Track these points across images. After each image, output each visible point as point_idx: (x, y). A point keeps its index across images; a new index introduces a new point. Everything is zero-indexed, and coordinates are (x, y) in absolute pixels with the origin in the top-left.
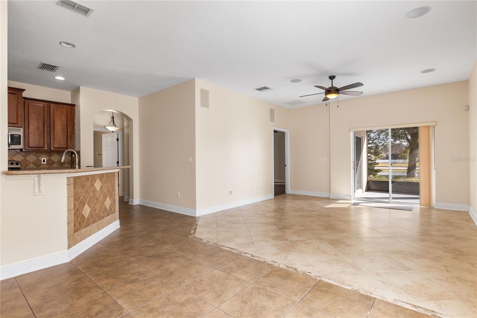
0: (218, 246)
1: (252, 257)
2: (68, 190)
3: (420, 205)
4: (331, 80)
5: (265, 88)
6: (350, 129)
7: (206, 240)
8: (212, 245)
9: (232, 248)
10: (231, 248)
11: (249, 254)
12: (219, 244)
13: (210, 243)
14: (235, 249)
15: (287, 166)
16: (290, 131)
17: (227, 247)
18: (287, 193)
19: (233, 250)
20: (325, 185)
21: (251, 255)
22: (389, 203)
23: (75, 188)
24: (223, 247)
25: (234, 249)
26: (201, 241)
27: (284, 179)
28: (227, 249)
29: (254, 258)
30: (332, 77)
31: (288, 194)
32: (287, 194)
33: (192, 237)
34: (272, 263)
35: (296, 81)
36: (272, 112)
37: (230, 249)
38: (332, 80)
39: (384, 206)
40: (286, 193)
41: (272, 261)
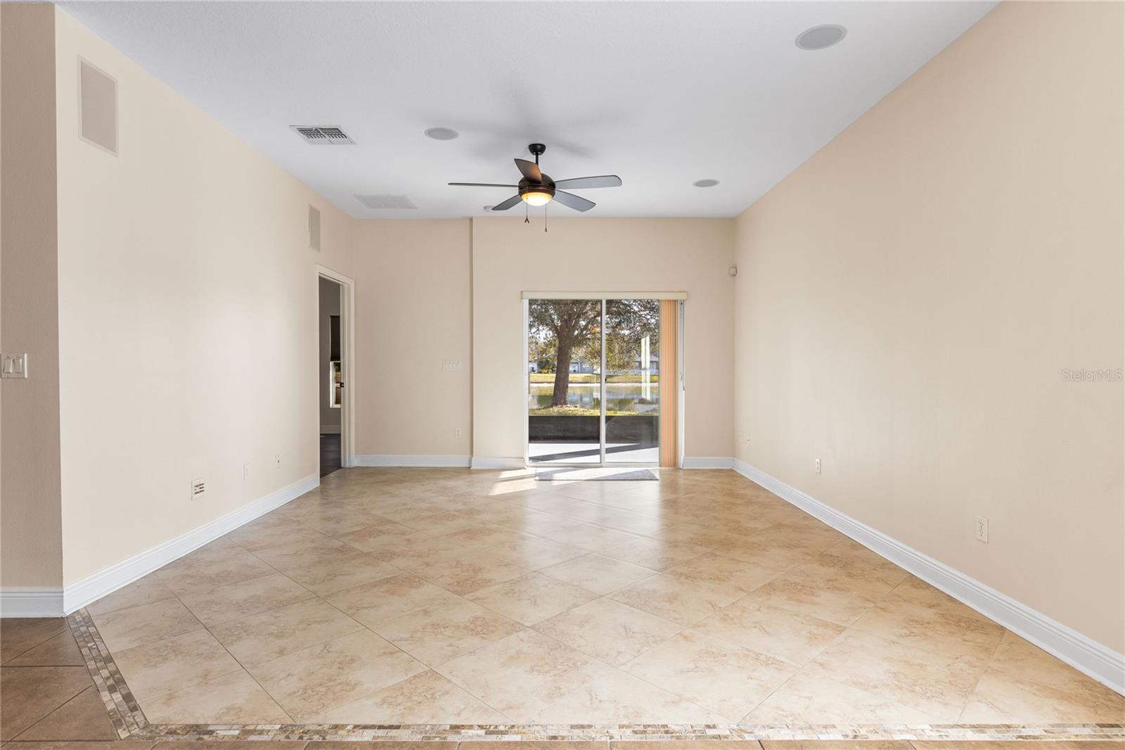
0: (316, 738)
1: (493, 738)
3: (660, 466)
4: (535, 156)
5: (335, 133)
6: (522, 292)
7: (231, 726)
8: (282, 737)
9: (386, 724)
10: (380, 727)
11: (471, 727)
12: (311, 722)
13: (261, 732)
14: (396, 723)
15: (346, 385)
16: (355, 283)
17: (356, 727)
18: (347, 465)
19: (393, 733)
20: (458, 435)
21: (481, 727)
22: (601, 467)
24: (341, 732)
25: (398, 727)
26: (206, 737)
27: (339, 423)
28: (367, 736)
29: (506, 738)
30: (539, 147)
31: (350, 468)
32: (345, 468)
33: (136, 731)
34: (577, 732)
35: (441, 133)
36: (314, 215)
37: (381, 733)
38: (537, 155)
39: (603, 476)
40: (342, 466)
41: (572, 727)
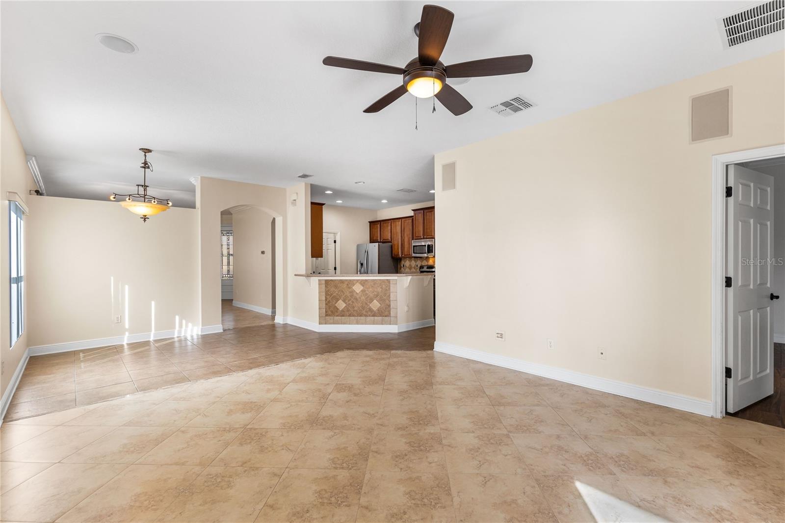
2: (320, 288)
23: (326, 286)
